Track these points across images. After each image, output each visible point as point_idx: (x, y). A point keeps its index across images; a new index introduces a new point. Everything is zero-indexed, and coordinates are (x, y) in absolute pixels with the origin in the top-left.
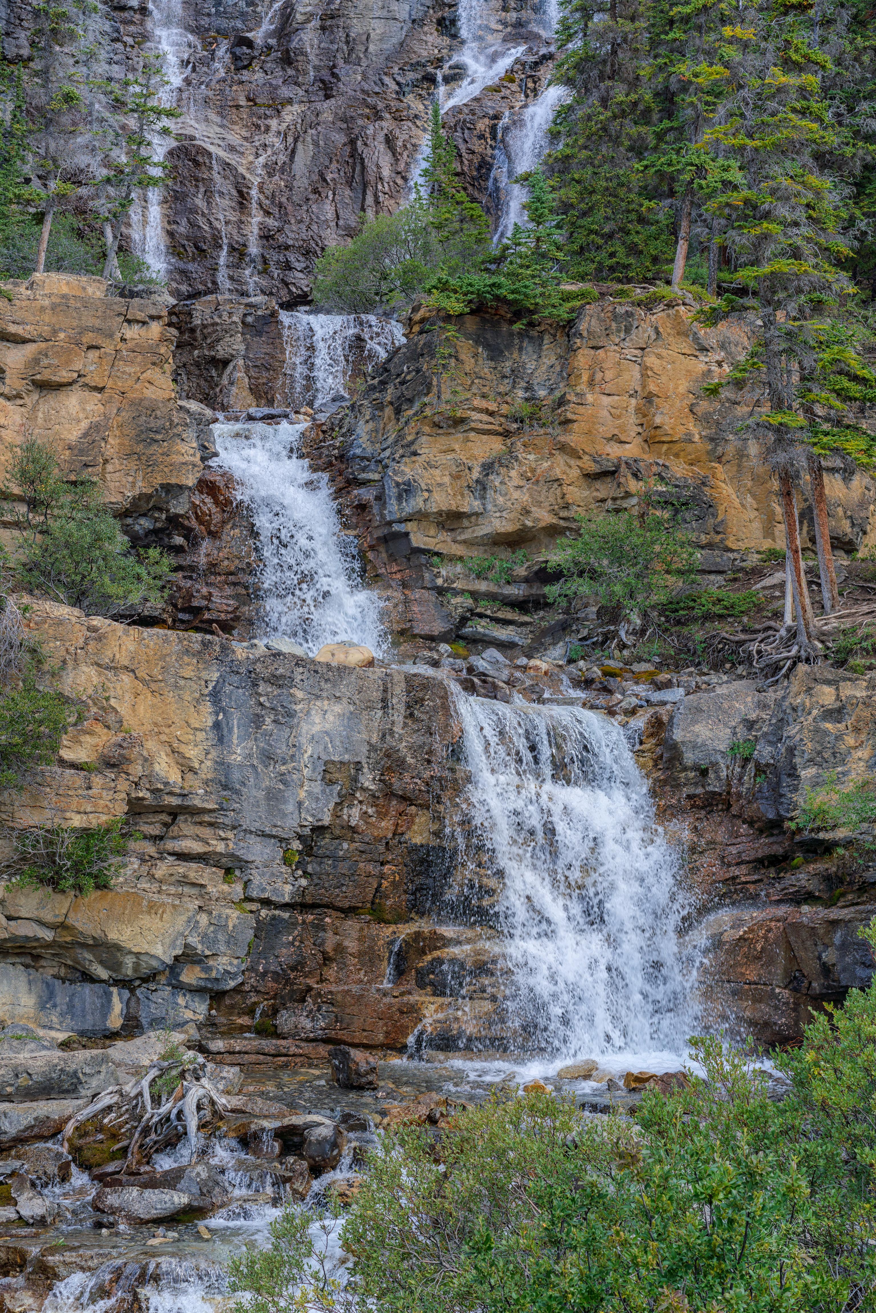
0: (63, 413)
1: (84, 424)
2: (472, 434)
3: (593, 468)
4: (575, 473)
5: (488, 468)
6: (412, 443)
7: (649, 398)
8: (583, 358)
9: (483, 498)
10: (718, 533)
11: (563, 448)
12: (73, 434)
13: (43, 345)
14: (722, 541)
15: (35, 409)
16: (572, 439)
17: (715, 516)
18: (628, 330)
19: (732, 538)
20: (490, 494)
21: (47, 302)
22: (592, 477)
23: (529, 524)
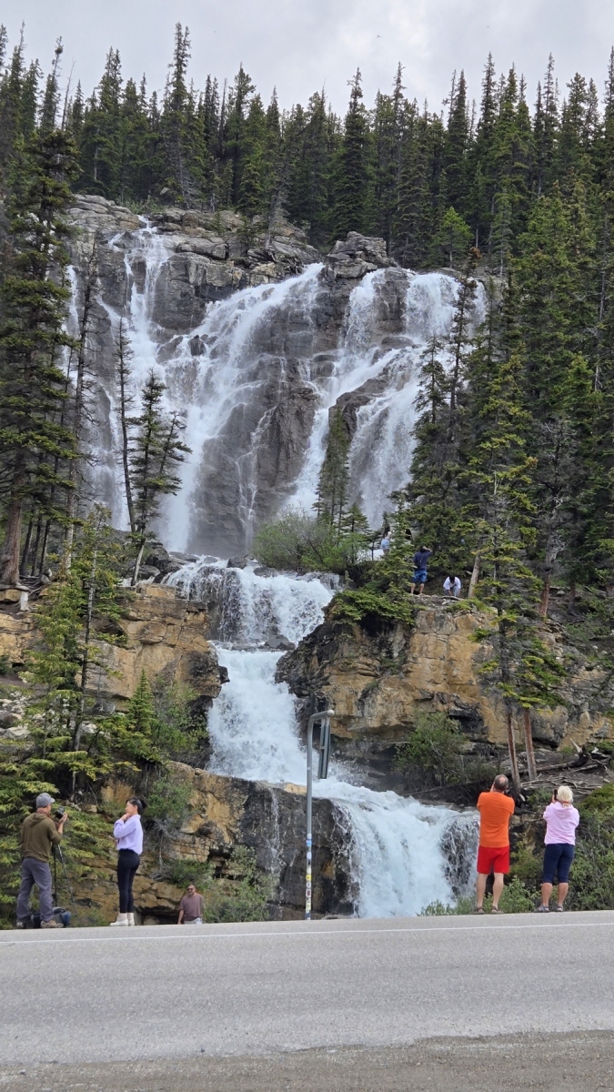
0: (154, 657)
1: (165, 664)
2: (358, 676)
3: (420, 696)
4: (410, 699)
5: (365, 694)
6: (327, 678)
7: (451, 661)
8: (417, 639)
9: (363, 709)
10: (484, 734)
11: (405, 686)
12: (159, 668)
13: (146, 623)
14: (486, 738)
15: (140, 654)
16: (409, 681)
17: (483, 725)
18: (441, 626)
19: (491, 736)
20: (366, 707)
21: (149, 601)
22: (417, 701)
23: (386, 724)
